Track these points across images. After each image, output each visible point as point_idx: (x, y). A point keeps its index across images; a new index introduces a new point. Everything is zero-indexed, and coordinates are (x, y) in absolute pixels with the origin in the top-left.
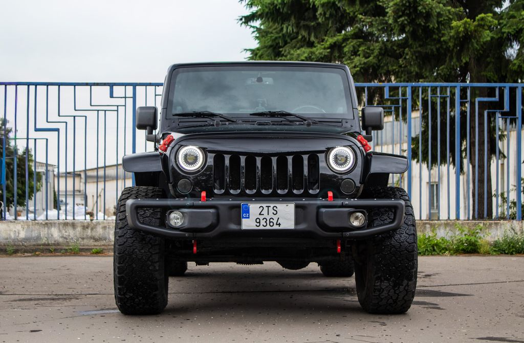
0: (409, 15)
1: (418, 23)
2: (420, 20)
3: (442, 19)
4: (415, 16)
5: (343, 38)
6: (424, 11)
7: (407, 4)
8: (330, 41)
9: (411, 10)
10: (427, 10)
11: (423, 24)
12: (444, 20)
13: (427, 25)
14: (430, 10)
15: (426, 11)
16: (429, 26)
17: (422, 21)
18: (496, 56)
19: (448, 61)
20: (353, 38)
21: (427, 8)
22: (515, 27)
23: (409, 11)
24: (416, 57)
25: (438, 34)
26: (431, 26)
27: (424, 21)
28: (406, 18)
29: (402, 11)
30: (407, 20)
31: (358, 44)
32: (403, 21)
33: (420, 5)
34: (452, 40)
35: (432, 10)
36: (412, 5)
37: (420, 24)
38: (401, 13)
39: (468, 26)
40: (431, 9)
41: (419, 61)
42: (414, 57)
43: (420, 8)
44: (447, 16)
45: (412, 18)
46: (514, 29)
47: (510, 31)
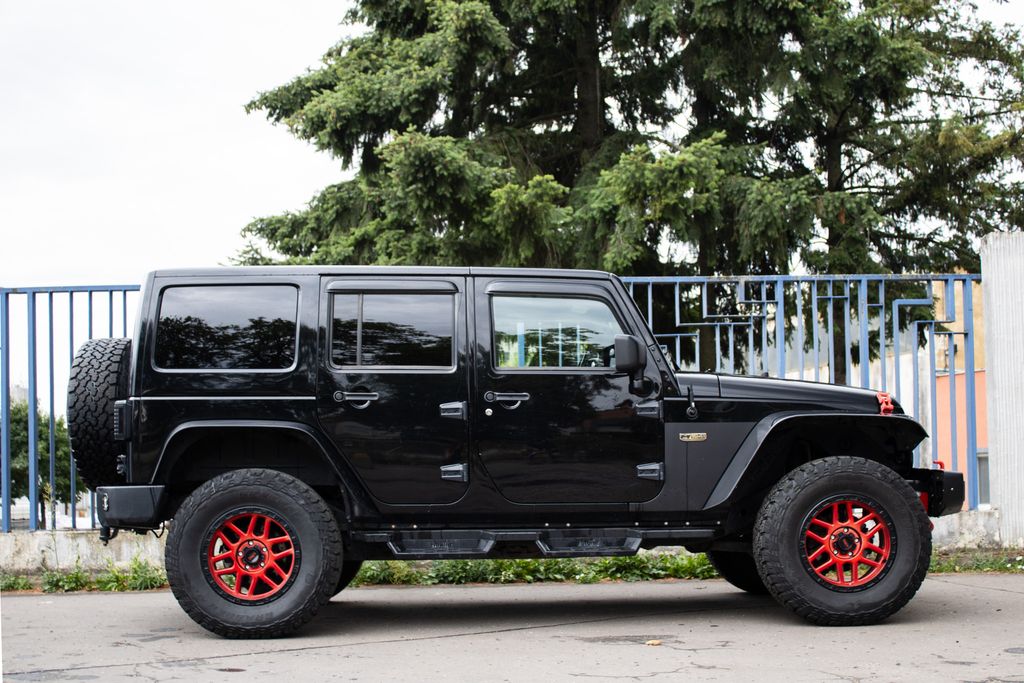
0: (424, 180)
1: (440, 194)
2: (443, 189)
3: (482, 187)
4: (436, 182)
5: (375, 229)
6: (446, 174)
7: (417, 163)
8: (358, 232)
9: (427, 173)
10: (452, 172)
11: (448, 195)
12: (486, 188)
13: (458, 196)
14: (458, 172)
15: (449, 174)
16: (460, 199)
17: (446, 189)
18: (589, 248)
19: (504, 257)
20: (389, 229)
21: (450, 168)
22: (610, 200)
23: (424, 174)
24: (456, 252)
25: (480, 213)
26: (464, 199)
27: (451, 190)
28: (420, 185)
29: (412, 174)
30: (421, 189)
31: (396, 237)
32: (415, 190)
33: (439, 163)
34: (499, 222)
35: (461, 172)
36: (426, 164)
37: (444, 196)
38: (410, 179)
39: (513, 195)
40: (459, 170)
41: (460, 258)
42: (451, 252)
43: (437, 168)
44: (491, 182)
45: (431, 187)
46: (609, 203)
47: (602, 205)
